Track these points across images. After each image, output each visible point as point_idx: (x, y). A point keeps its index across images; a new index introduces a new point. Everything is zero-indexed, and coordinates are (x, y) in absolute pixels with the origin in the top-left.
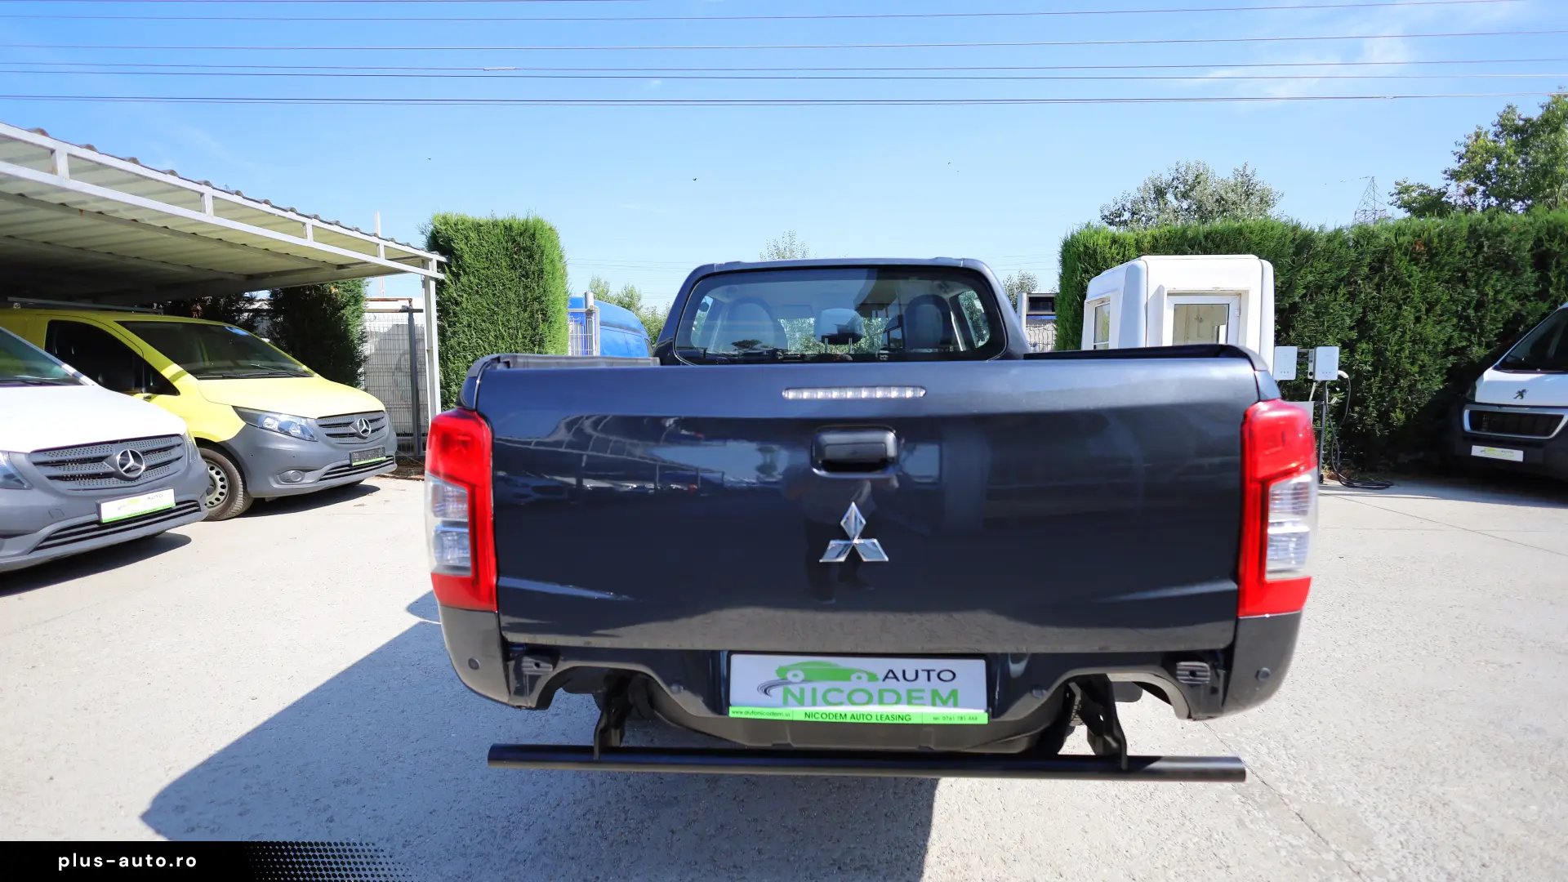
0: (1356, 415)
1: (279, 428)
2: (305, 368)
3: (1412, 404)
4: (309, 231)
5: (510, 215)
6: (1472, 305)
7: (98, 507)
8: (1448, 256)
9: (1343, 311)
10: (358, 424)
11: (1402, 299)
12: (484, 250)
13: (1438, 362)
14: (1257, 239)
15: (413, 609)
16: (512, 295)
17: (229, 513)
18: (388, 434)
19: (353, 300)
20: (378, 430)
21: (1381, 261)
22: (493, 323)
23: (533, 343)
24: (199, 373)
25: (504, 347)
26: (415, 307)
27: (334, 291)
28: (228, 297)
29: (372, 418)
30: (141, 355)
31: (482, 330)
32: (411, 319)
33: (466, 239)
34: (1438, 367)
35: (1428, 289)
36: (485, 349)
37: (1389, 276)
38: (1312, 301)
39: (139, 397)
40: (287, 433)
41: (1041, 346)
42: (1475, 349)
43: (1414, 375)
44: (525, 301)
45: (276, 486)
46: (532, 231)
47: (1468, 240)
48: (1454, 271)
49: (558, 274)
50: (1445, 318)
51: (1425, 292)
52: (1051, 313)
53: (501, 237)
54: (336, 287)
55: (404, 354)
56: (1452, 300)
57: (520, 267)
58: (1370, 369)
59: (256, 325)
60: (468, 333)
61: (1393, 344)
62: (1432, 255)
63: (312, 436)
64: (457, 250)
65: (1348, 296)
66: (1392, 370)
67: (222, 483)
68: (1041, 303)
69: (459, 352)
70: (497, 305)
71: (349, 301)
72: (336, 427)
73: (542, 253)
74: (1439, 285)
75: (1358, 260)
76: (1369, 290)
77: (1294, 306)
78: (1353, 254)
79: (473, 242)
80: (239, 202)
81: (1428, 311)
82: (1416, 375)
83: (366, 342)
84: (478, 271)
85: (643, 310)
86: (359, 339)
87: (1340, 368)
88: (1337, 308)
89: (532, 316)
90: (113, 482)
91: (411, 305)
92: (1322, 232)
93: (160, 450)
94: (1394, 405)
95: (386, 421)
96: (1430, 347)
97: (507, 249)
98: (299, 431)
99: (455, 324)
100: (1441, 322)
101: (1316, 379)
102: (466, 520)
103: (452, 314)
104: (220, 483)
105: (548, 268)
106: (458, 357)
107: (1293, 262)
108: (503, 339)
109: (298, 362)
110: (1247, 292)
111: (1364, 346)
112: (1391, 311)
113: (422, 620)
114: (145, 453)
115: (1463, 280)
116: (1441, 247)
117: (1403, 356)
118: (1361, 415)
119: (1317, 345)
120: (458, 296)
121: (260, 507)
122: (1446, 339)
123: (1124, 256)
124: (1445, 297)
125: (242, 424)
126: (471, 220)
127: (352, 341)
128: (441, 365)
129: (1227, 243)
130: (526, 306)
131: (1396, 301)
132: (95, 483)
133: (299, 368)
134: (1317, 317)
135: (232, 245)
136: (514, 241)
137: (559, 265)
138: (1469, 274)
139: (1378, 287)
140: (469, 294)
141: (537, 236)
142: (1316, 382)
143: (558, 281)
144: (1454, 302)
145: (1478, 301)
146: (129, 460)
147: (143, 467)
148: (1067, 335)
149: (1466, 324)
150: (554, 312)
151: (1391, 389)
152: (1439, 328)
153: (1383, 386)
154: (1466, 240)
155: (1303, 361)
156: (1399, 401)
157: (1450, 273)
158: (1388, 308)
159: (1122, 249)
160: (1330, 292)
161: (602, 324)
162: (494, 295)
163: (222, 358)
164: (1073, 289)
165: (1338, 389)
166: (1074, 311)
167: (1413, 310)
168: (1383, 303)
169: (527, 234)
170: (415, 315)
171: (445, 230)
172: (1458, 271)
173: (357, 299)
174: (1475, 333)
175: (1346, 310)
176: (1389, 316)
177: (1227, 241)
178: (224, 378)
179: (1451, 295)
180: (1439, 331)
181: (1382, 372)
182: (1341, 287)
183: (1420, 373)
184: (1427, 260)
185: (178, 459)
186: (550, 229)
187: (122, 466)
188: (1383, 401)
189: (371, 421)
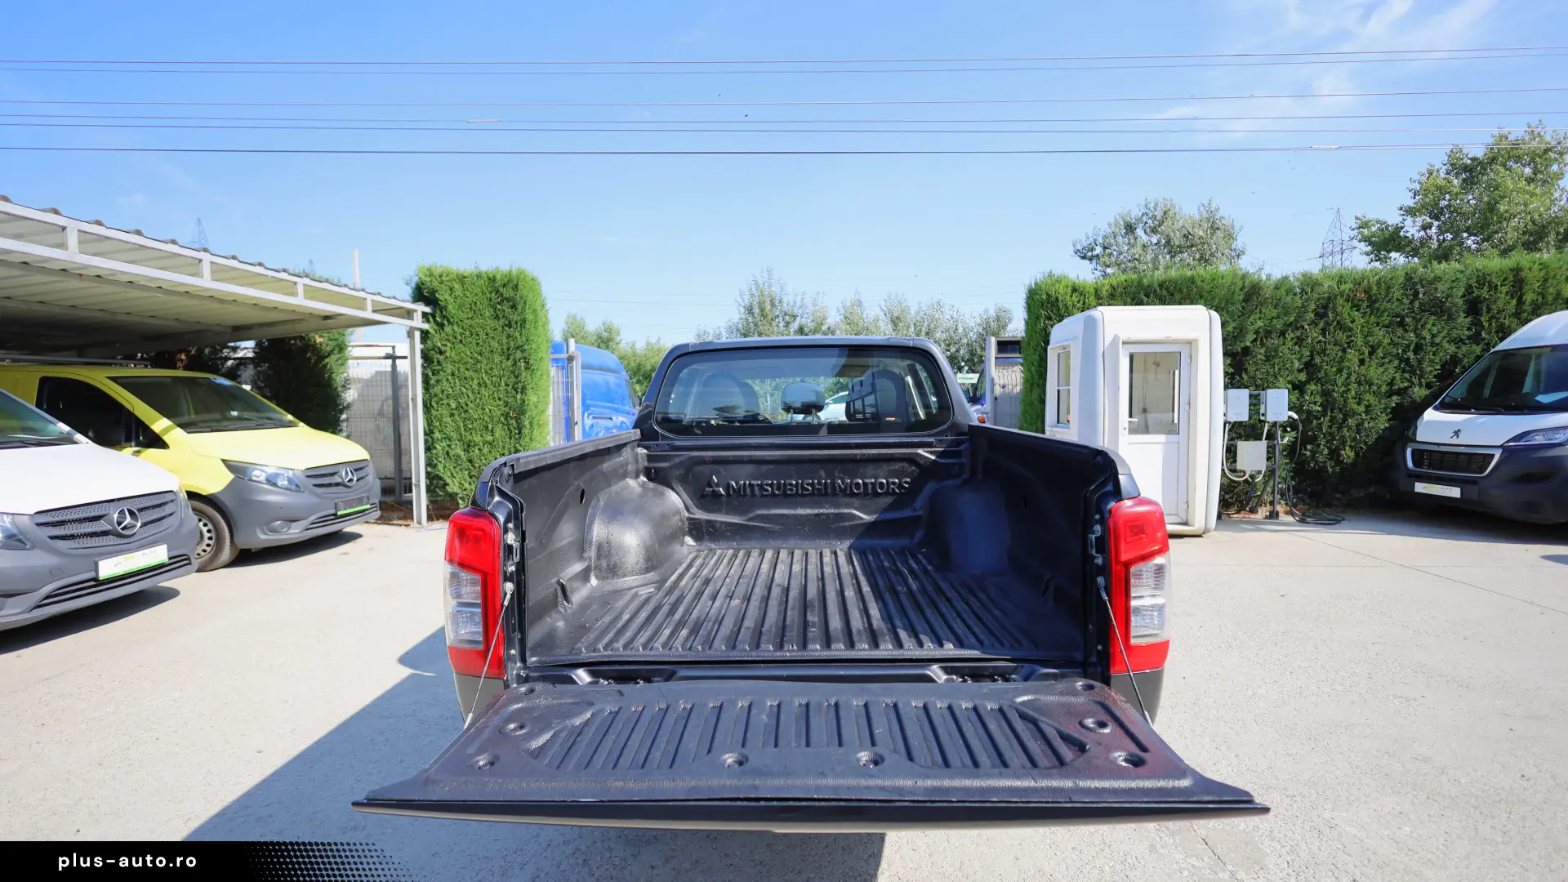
0: (1308, 453)
1: (267, 480)
2: (290, 417)
3: (1360, 442)
4: (300, 289)
5: (494, 267)
6: (1412, 348)
7: (96, 565)
8: (1387, 302)
9: (1292, 354)
10: (344, 473)
11: (1347, 343)
12: (468, 301)
13: (1383, 401)
14: (1209, 286)
15: (404, 660)
16: (495, 344)
17: (216, 564)
18: (373, 483)
19: (337, 349)
20: (362, 478)
21: (1325, 307)
22: (476, 371)
23: (515, 390)
24: (187, 426)
25: (487, 395)
26: (398, 354)
27: (319, 340)
28: (213, 347)
29: (358, 467)
30: (131, 410)
31: (466, 379)
32: (394, 366)
33: (451, 290)
34: (1382, 407)
35: (1370, 334)
36: (468, 396)
37: (1333, 321)
38: (1262, 344)
39: (129, 451)
40: (275, 485)
41: (1010, 387)
42: (1416, 389)
43: (1360, 415)
44: (508, 350)
45: (263, 537)
46: (515, 283)
47: (1404, 287)
48: (1393, 317)
49: (540, 323)
50: (1387, 360)
51: (1367, 336)
52: (1018, 355)
53: (485, 288)
54: (321, 336)
55: (386, 400)
56: (1392, 343)
57: (504, 316)
58: (1320, 409)
59: (239, 373)
60: (452, 382)
61: (1340, 385)
62: (1372, 301)
63: (297, 486)
64: (441, 301)
65: (1296, 340)
66: (1340, 410)
67: (209, 535)
68: (1009, 347)
69: (442, 400)
70: (480, 354)
71: (333, 350)
72: (322, 478)
73: (525, 303)
74: (1380, 329)
75: (1303, 306)
76: (1315, 335)
77: (1246, 351)
78: (1299, 302)
79: (457, 293)
80: (235, 266)
81: (1371, 354)
82: (1363, 414)
83: (349, 389)
84: (461, 321)
85: (622, 345)
86: (344, 386)
87: (1290, 409)
88: (1286, 351)
89: (515, 364)
90: (111, 540)
91: (394, 352)
92: (1270, 280)
93: (154, 507)
94: (1344, 443)
95: (370, 470)
96: (1375, 388)
97: (491, 299)
98: (286, 483)
99: (438, 373)
100: (1383, 364)
101: (1268, 420)
102: (479, 602)
103: (435, 363)
104: (207, 535)
105: (530, 317)
106: (442, 404)
107: (1243, 308)
108: (486, 386)
109: (284, 412)
110: (1196, 341)
111: (1313, 387)
112: (1336, 354)
113: (413, 671)
114: (140, 510)
115: (1402, 324)
116: (1380, 294)
117: (1350, 396)
118: (1313, 453)
119: (1268, 387)
120: (442, 345)
121: (246, 557)
122: (1389, 381)
123: (1084, 303)
124: (1386, 341)
125: (230, 476)
126: (456, 272)
127: (336, 388)
128: (425, 413)
129: (1180, 291)
130: (509, 355)
131: (1341, 345)
132: (93, 542)
133: (284, 418)
134: (1268, 360)
135: (222, 301)
136: (498, 292)
137: (541, 314)
138: (1407, 319)
139: (1324, 332)
140: (453, 343)
141: (520, 287)
142: (1268, 422)
143: (540, 328)
144: (1395, 345)
145: (1416, 344)
146: (125, 518)
147: (139, 525)
148: (1033, 378)
149: (1406, 366)
150: (536, 360)
151: (1340, 428)
152: (1381, 369)
153: (1333, 425)
154: (1402, 288)
155: (1255, 402)
156: (1348, 439)
157: (1389, 318)
158: (1334, 352)
159: (1082, 298)
160: (1279, 337)
161: (584, 367)
162: (478, 344)
163: (208, 411)
164: (1038, 335)
165: (1289, 429)
166: (1039, 356)
167: (1357, 353)
168: (1328, 347)
169: (511, 285)
170: (398, 361)
171: (430, 281)
172: (1397, 316)
173: (341, 348)
174: (1415, 374)
175: (1295, 354)
176: (1334, 359)
177: (1180, 289)
178: (212, 431)
179: (1391, 339)
180: (1383, 372)
181: (1331, 412)
182: (1289, 332)
183: (1367, 412)
184: (1367, 307)
185: (171, 515)
186: (532, 279)
187: (119, 524)
188: (1334, 439)
189: (356, 470)
